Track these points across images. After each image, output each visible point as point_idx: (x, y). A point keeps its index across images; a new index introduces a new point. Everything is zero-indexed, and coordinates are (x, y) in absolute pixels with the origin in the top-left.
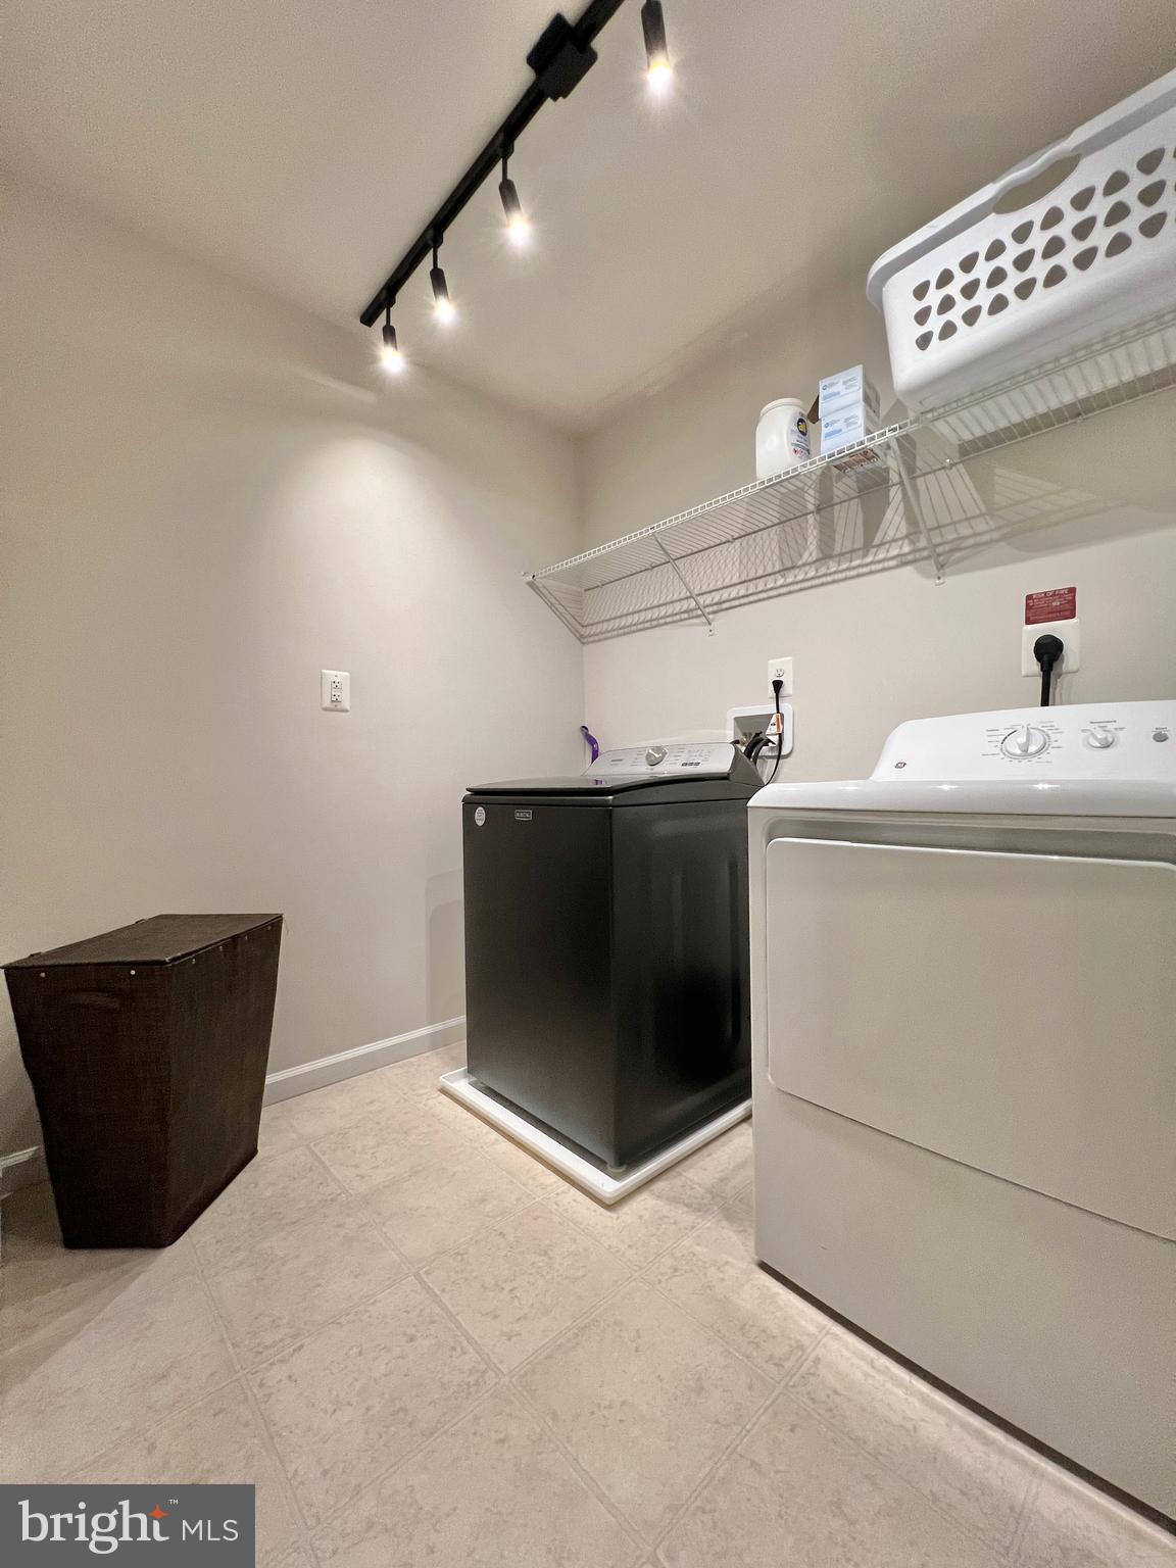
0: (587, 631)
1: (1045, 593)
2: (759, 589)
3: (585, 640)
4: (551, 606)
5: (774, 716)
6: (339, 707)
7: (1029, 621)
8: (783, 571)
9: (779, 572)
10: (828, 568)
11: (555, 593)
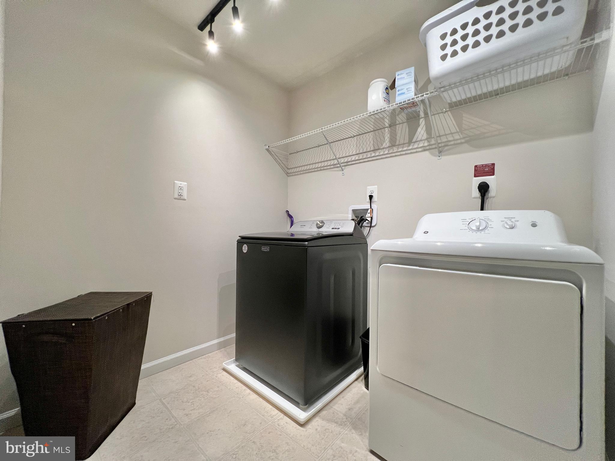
0: (290, 171)
1: (482, 165)
2: (364, 157)
3: (288, 175)
4: (275, 159)
5: (369, 210)
6: (181, 198)
7: (475, 176)
8: (374, 150)
9: (373, 151)
10: (393, 150)
11: (277, 154)
